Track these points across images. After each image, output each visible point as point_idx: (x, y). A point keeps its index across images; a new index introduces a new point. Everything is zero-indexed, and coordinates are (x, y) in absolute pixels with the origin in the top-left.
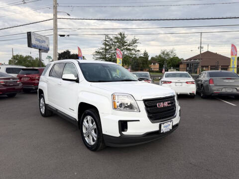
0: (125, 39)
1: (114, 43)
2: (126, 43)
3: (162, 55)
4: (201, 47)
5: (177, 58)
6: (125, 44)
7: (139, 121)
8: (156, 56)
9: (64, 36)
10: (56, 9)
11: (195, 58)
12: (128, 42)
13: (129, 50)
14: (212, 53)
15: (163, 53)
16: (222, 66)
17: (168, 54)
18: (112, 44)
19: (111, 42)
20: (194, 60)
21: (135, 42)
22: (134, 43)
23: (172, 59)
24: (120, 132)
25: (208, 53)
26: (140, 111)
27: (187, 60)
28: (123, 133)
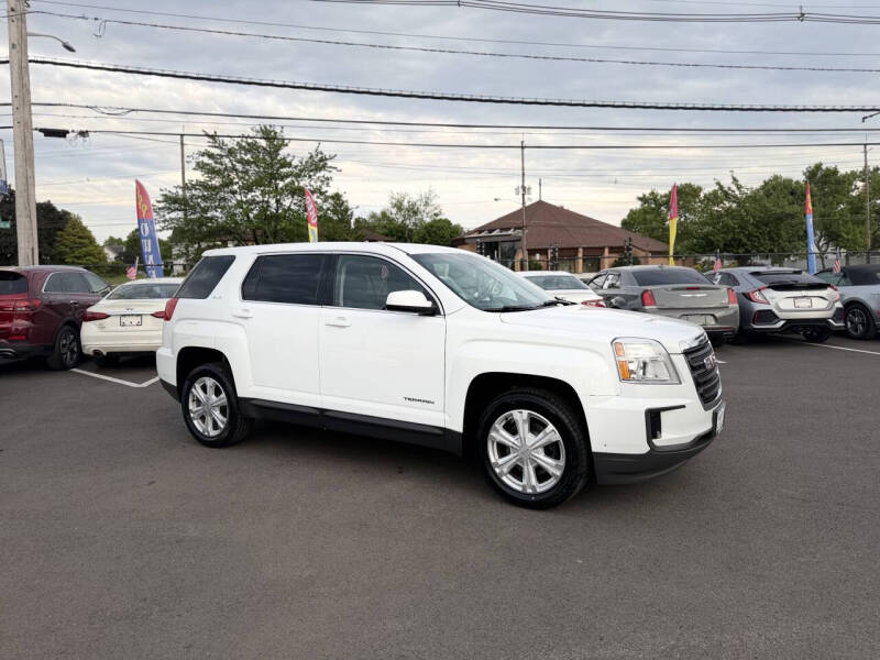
0: (283, 152)
1: (239, 167)
2: (290, 165)
3: (394, 211)
4: (524, 188)
5: (447, 222)
6: (285, 170)
7: (684, 406)
8: (373, 216)
9: (62, 134)
10: (23, 21)
11: (503, 223)
12: (295, 163)
13: (300, 192)
14: (550, 205)
15: (399, 206)
16: (584, 249)
17: (413, 211)
18: (234, 169)
19: (226, 160)
20: (502, 230)
21: (318, 164)
22: (318, 169)
23: (431, 225)
24: (650, 442)
25: (540, 204)
26: (680, 383)
27: (480, 230)
28: (654, 441)
